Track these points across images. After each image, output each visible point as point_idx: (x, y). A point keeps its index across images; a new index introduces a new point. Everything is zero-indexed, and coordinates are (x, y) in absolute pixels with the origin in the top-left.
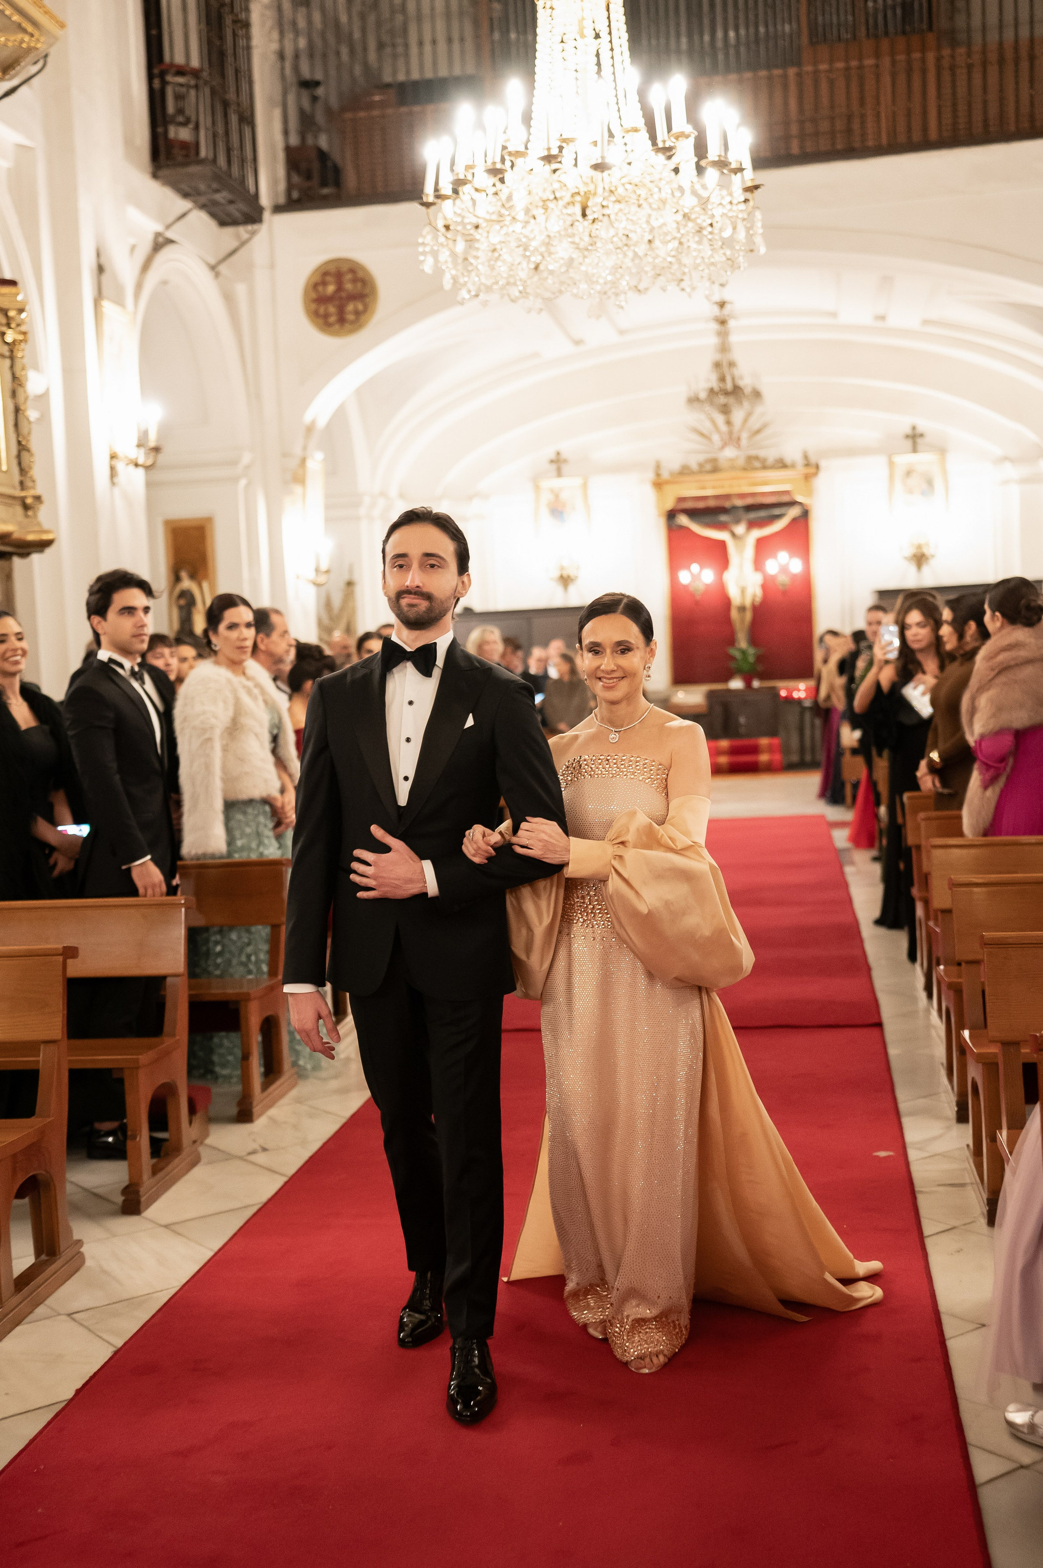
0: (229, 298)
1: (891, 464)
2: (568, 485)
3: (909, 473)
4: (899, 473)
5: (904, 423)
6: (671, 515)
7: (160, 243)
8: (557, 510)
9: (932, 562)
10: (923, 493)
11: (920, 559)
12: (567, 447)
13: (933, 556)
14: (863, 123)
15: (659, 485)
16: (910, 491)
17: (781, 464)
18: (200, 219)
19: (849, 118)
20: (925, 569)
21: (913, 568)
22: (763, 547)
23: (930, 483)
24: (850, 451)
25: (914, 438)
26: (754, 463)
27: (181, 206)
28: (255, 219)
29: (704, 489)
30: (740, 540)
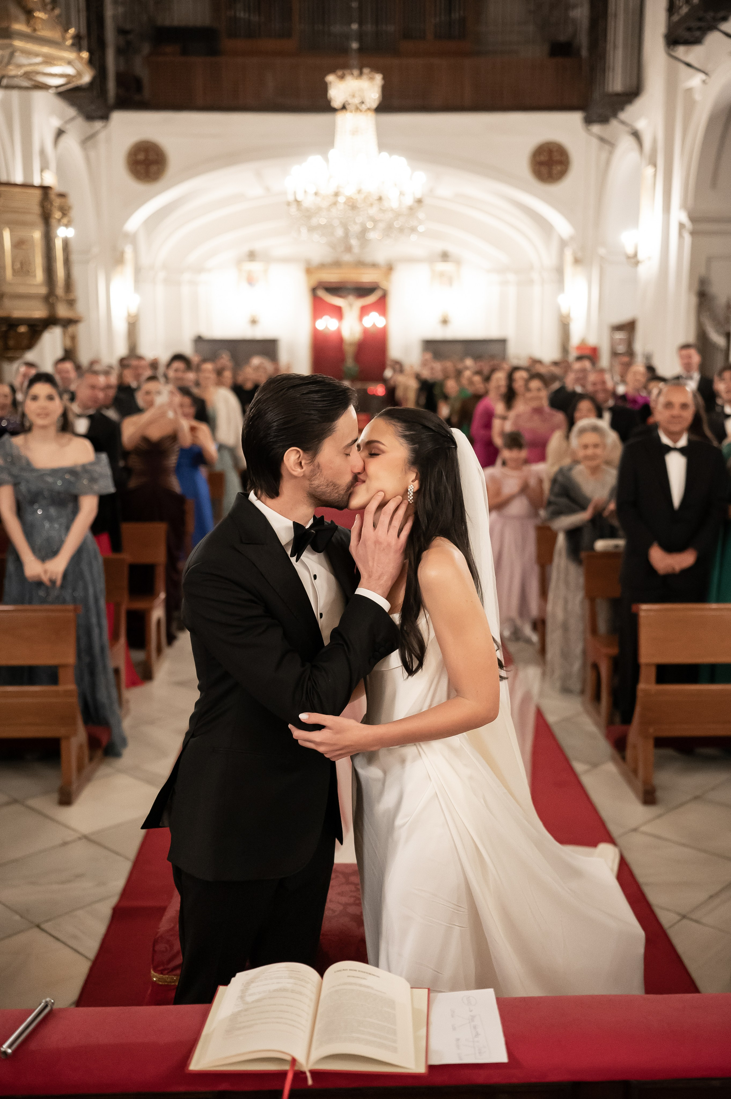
0: (88, 159)
1: (432, 268)
2: (255, 267)
3: (441, 274)
4: (436, 273)
5: (440, 246)
6: (314, 290)
7: (60, 133)
8: (251, 281)
9: (451, 324)
10: (447, 286)
11: (445, 322)
12: (258, 246)
13: (452, 321)
15: (309, 271)
16: (441, 284)
17: (374, 266)
18: (80, 121)
20: (448, 327)
21: (441, 328)
22: (364, 311)
23: (451, 280)
24: (411, 260)
25: (445, 256)
26: (360, 264)
27: (71, 112)
28: (105, 117)
29: (332, 277)
30: (351, 305)
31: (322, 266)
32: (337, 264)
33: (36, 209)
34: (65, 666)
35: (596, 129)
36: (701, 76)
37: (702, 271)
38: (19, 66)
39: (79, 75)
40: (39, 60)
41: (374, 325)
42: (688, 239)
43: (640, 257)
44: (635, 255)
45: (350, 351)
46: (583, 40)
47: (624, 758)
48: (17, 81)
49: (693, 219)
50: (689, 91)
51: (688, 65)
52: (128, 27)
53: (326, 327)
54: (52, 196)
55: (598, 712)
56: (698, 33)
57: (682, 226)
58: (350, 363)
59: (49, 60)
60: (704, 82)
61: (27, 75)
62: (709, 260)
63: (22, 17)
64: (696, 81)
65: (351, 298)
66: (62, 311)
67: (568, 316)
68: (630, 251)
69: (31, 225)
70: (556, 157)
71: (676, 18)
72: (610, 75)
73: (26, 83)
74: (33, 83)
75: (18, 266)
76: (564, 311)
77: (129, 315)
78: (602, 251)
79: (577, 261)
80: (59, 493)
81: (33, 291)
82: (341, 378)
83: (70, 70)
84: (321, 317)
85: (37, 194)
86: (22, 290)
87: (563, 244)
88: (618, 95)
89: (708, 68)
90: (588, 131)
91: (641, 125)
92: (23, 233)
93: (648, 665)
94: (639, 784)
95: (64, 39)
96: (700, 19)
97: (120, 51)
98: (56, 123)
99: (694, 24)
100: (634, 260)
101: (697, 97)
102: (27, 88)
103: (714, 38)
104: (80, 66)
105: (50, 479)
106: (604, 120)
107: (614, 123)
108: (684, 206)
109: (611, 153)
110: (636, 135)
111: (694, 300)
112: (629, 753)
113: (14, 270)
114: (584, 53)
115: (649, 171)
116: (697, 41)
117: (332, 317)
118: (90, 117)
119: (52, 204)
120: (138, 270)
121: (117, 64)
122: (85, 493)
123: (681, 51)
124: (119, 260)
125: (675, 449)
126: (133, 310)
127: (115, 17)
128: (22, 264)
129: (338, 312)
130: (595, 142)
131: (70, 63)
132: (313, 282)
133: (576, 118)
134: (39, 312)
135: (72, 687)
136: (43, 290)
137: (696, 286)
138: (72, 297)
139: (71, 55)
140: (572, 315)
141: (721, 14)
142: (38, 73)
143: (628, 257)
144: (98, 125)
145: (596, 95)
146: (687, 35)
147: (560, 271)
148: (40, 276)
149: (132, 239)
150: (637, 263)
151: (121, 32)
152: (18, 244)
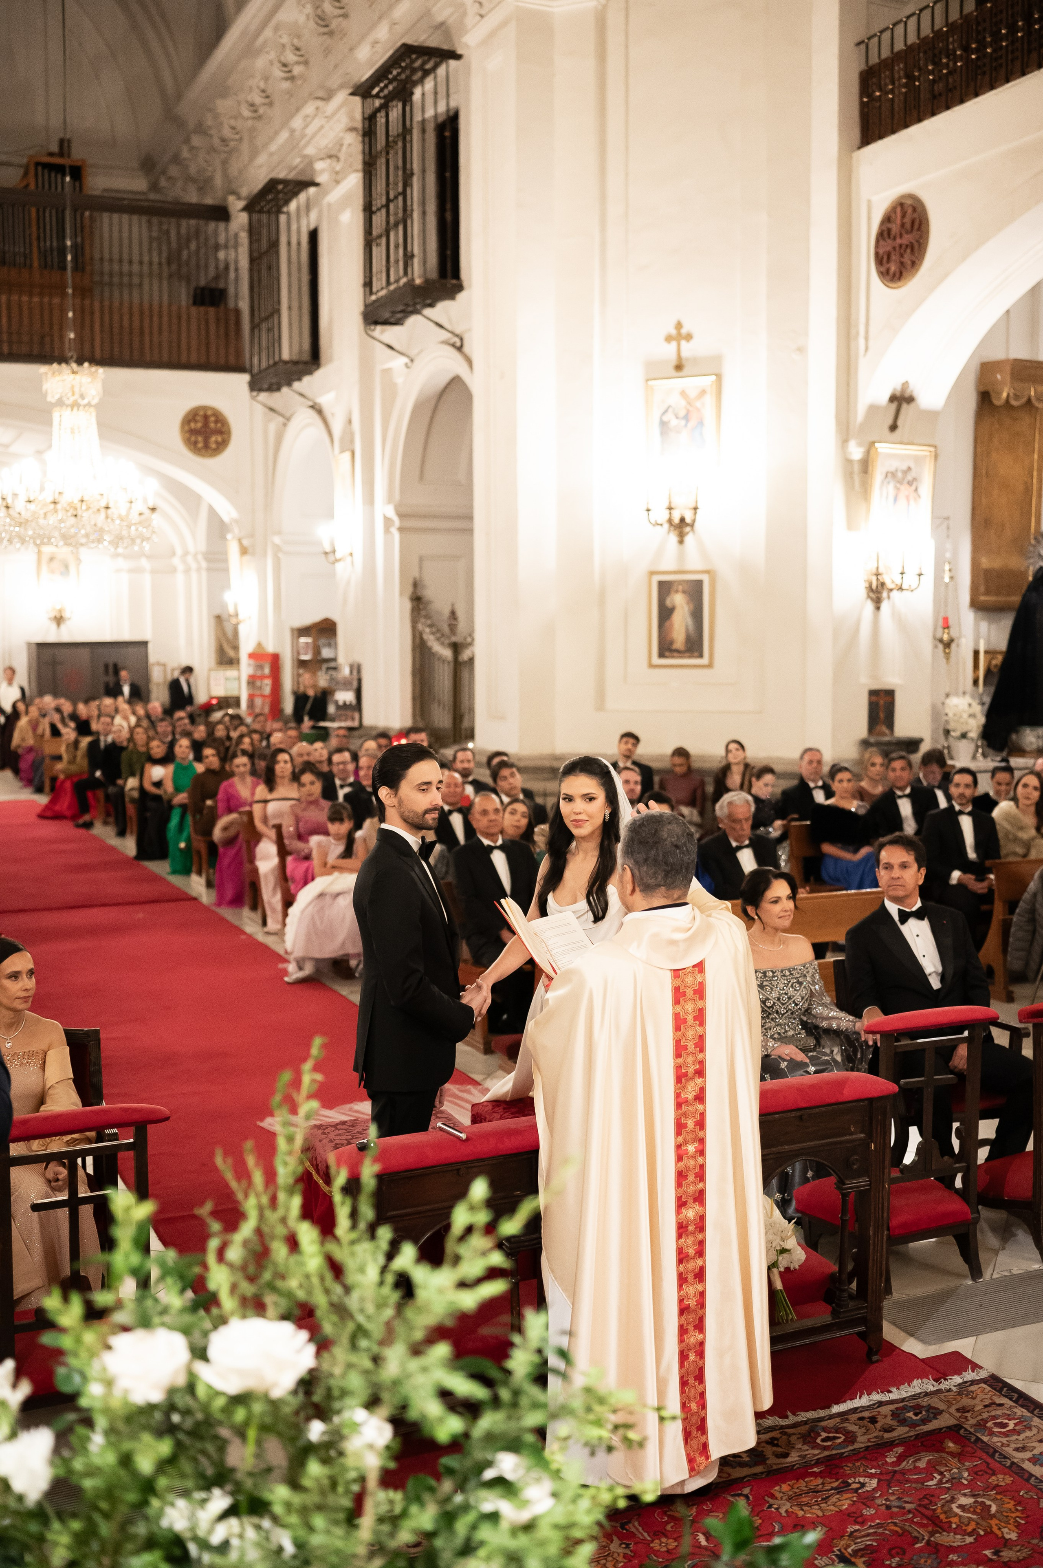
1: (39, 553)
3: (51, 559)
4: (45, 559)
9: (68, 623)
10: (62, 574)
11: (59, 620)
13: (69, 619)
14: (52, 341)
16: (52, 572)
19: (43, 337)
20: (63, 627)
21: (54, 626)
23: (67, 567)
35: (263, 396)
36: (405, 360)
37: (414, 571)
42: (396, 536)
43: (339, 554)
44: (333, 551)
49: (401, 516)
50: (388, 373)
51: (388, 346)
56: (398, 315)
57: (388, 521)
60: (406, 365)
62: (422, 560)
64: (397, 363)
67: (236, 615)
68: (325, 547)
70: (213, 425)
71: (374, 299)
72: (284, 341)
76: (231, 610)
78: (277, 539)
79: (244, 551)
88: (293, 363)
89: (412, 353)
90: (253, 398)
91: (324, 399)
99: (395, 307)
100: (331, 556)
101: (399, 380)
103: (416, 324)
106: (272, 388)
107: (288, 393)
108: (390, 499)
109: (284, 426)
110: (318, 409)
111: (408, 605)
115: (344, 459)
116: (398, 322)
123: (381, 331)
125: (496, 848)
130: (262, 411)
133: (239, 380)
137: (410, 589)
143: (323, 553)
146: (385, 315)
150: (335, 560)
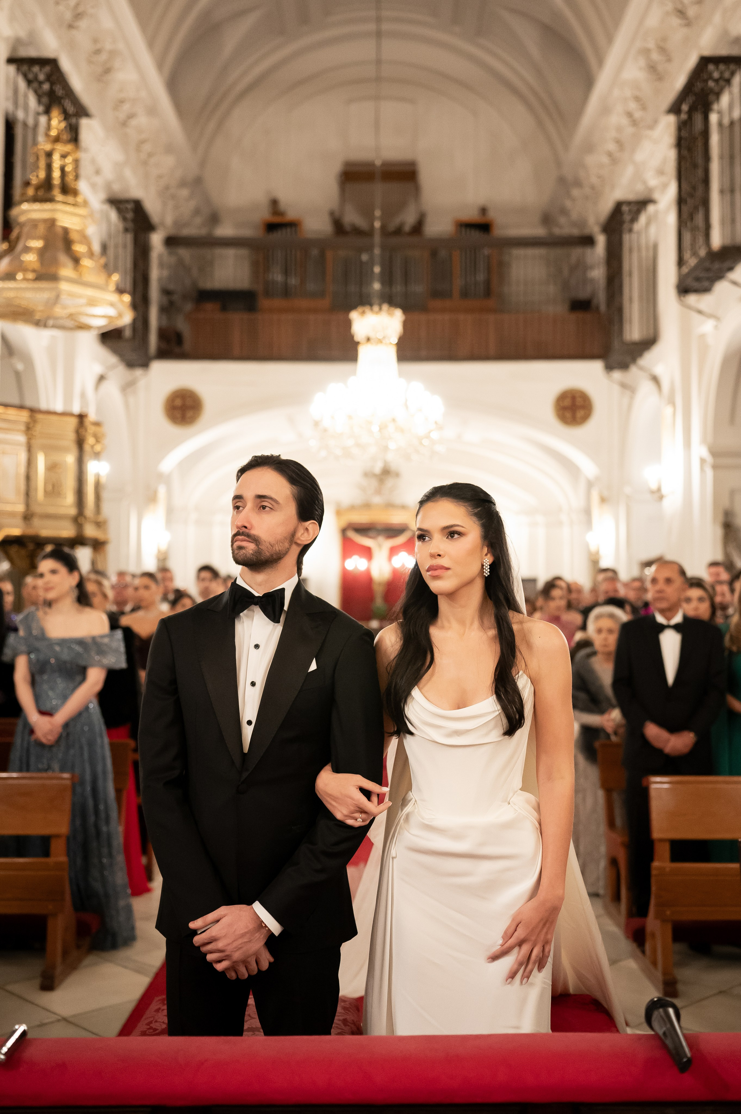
0: (127, 404)
6: (344, 531)
7: (102, 378)
15: (339, 512)
17: (402, 507)
22: (393, 551)
26: (390, 506)
27: (112, 359)
28: (145, 365)
29: (362, 518)
30: (380, 546)
31: (352, 508)
32: (367, 506)
33: (71, 436)
34: (58, 836)
35: (617, 375)
36: (713, 322)
37: (725, 503)
38: (64, 307)
39: (120, 315)
40: (83, 301)
41: (403, 565)
42: (709, 473)
43: (664, 491)
44: (659, 490)
45: (379, 591)
46: (601, 298)
47: (643, 952)
48: (61, 322)
49: (714, 453)
50: (702, 337)
51: (700, 312)
52: (171, 287)
53: (356, 567)
54: (87, 422)
55: (619, 911)
56: (706, 284)
57: (703, 461)
58: (379, 602)
59: (92, 302)
60: (716, 327)
61: (71, 316)
62: (732, 493)
63: (70, 264)
64: (707, 326)
65: (381, 539)
66: (90, 531)
67: (597, 553)
68: (654, 486)
69: (65, 450)
70: (579, 401)
71: (685, 270)
72: (626, 327)
73: (69, 323)
74: (76, 324)
75: (50, 488)
76: (593, 548)
77: (159, 551)
78: (628, 490)
79: (603, 500)
80: (65, 662)
81: (62, 511)
82: (369, 618)
83: (111, 312)
84: (350, 556)
85: (73, 422)
86: (51, 510)
87: (590, 485)
88: (635, 344)
89: (719, 314)
90: (609, 377)
91: (659, 370)
92: (56, 457)
93: (661, 840)
94: (659, 975)
95: (107, 283)
96: (708, 270)
97: (163, 310)
98: (98, 369)
99: (702, 275)
100: (658, 495)
101: (710, 341)
102: (71, 329)
103: (721, 287)
104: (121, 307)
105: (57, 648)
106: (624, 366)
107: (634, 369)
108: (704, 441)
109: (632, 398)
110: (655, 380)
111: (719, 532)
112: (648, 946)
113: (46, 492)
114: (603, 308)
115: (668, 410)
116: (707, 290)
117: (361, 557)
118: (130, 365)
119: (86, 430)
120: (170, 511)
121: (159, 319)
122: (93, 666)
123: (692, 299)
124: (152, 498)
125: (669, 627)
126: (164, 547)
127: (160, 280)
128: (54, 486)
129: (367, 553)
130: (616, 388)
131: (112, 305)
132: (343, 523)
133: (596, 366)
134: (67, 532)
135: (63, 859)
136: (73, 511)
137: (721, 518)
138: (101, 519)
139: (114, 297)
140: (602, 553)
141: (727, 264)
142: (80, 314)
143: (652, 492)
144: (138, 372)
145: (616, 344)
146: (696, 285)
147: (588, 512)
148: (70, 498)
149: (165, 479)
150: (661, 498)
151: (166, 292)
152: (52, 468)
